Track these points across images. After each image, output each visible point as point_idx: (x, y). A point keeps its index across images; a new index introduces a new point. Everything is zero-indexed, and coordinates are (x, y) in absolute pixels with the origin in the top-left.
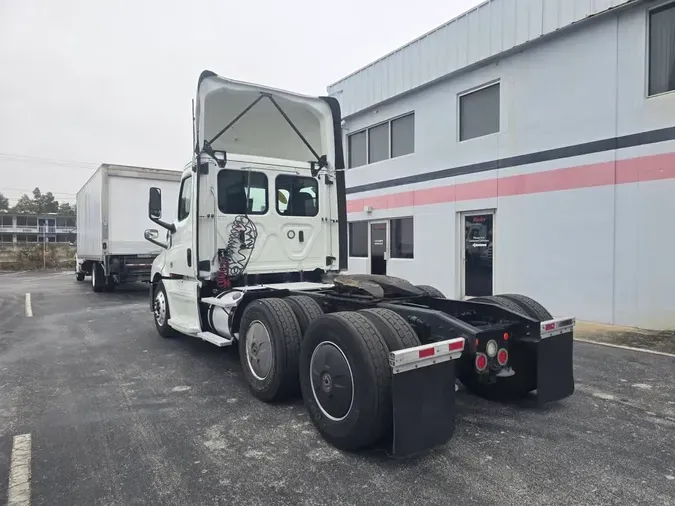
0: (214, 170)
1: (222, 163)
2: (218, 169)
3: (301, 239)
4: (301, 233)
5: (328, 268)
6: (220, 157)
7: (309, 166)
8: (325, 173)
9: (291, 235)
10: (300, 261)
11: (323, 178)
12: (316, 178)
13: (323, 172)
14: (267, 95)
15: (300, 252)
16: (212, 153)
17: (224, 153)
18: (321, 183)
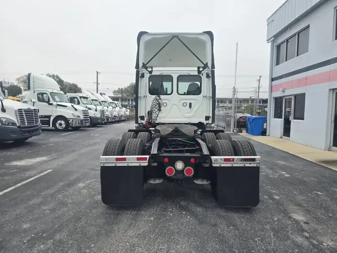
0: (147, 75)
1: (150, 72)
2: (149, 75)
3: (190, 106)
4: (190, 104)
5: (207, 122)
6: (150, 70)
7: (196, 69)
8: (206, 72)
9: (185, 104)
10: (190, 118)
11: (205, 75)
12: (201, 75)
13: (205, 72)
14: (175, 36)
15: (190, 113)
16: (146, 68)
17: (152, 67)
18: (204, 78)
